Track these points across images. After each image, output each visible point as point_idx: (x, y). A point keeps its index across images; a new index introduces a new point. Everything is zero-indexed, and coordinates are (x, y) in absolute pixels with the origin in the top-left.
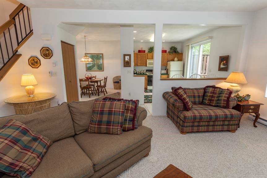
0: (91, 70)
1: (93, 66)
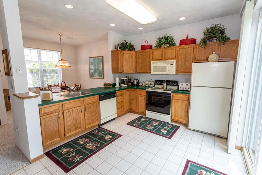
0: (93, 76)
1: (95, 72)
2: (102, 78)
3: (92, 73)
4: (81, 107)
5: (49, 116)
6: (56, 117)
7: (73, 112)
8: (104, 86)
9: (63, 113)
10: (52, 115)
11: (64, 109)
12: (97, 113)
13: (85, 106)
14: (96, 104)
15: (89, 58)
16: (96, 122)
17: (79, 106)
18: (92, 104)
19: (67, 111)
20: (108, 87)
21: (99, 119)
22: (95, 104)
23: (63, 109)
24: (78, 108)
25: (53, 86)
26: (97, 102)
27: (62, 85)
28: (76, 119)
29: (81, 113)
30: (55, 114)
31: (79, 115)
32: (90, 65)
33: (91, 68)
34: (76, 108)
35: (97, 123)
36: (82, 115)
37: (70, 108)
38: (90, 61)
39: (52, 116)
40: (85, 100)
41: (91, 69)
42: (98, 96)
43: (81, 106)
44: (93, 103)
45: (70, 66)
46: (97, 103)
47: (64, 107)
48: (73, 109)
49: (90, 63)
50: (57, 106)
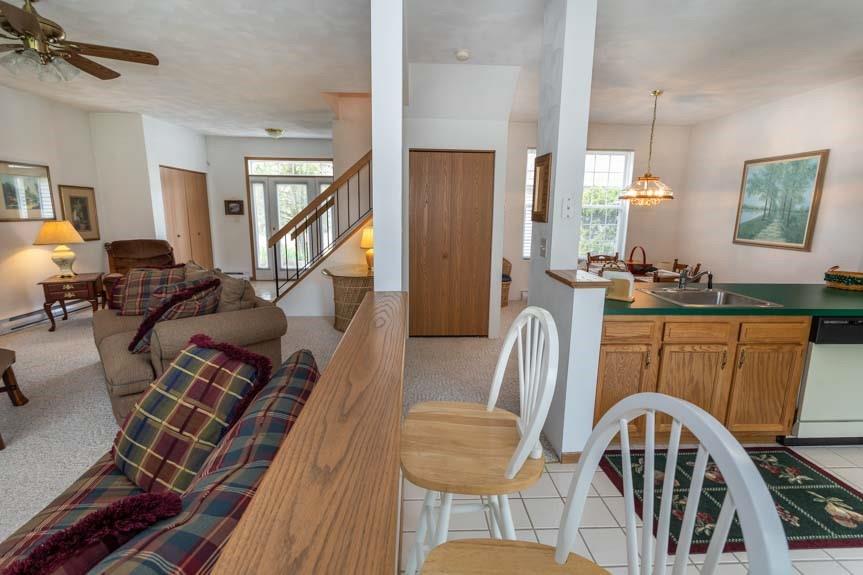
0: (752, 237)
1: (765, 221)
2: (802, 245)
3: (750, 224)
4: (726, 348)
5: (620, 349)
6: (638, 360)
7: (691, 358)
8: (825, 282)
9: (660, 352)
10: (630, 349)
11: (666, 338)
12: (786, 389)
13: (743, 348)
14: (792, 353)
15: (747, 163)
16: (772, 422)
17: (721, 341)
18: (775, 347)
19: (675, 348)
20: (853, 287)
21: (789, 416)
22: (787, 348)
23: (662, 340)
24: (713, 348)
25: (602, 260)
26: (799, 344)
27: (631, 260)
28: (697, 383)
29: (721, 372)
30: (637, 348)
31: (711, 373)
32: (746, 194)
33: (747, 201)
34: (704, 347)
35: (776, 428)
36: (724, 375)
37: (684, 340)
38: (749, 176)
39: (627, 353)
40: (745, 326)
41: (745, 207)
42: (807, 320)
43: (725, 344)
44: (778, 345)
45: (671, 197)
46: (799, 349)
47: (667, 332)
48: (697, 348)
49: (747, 186)
50: (650, 324)
